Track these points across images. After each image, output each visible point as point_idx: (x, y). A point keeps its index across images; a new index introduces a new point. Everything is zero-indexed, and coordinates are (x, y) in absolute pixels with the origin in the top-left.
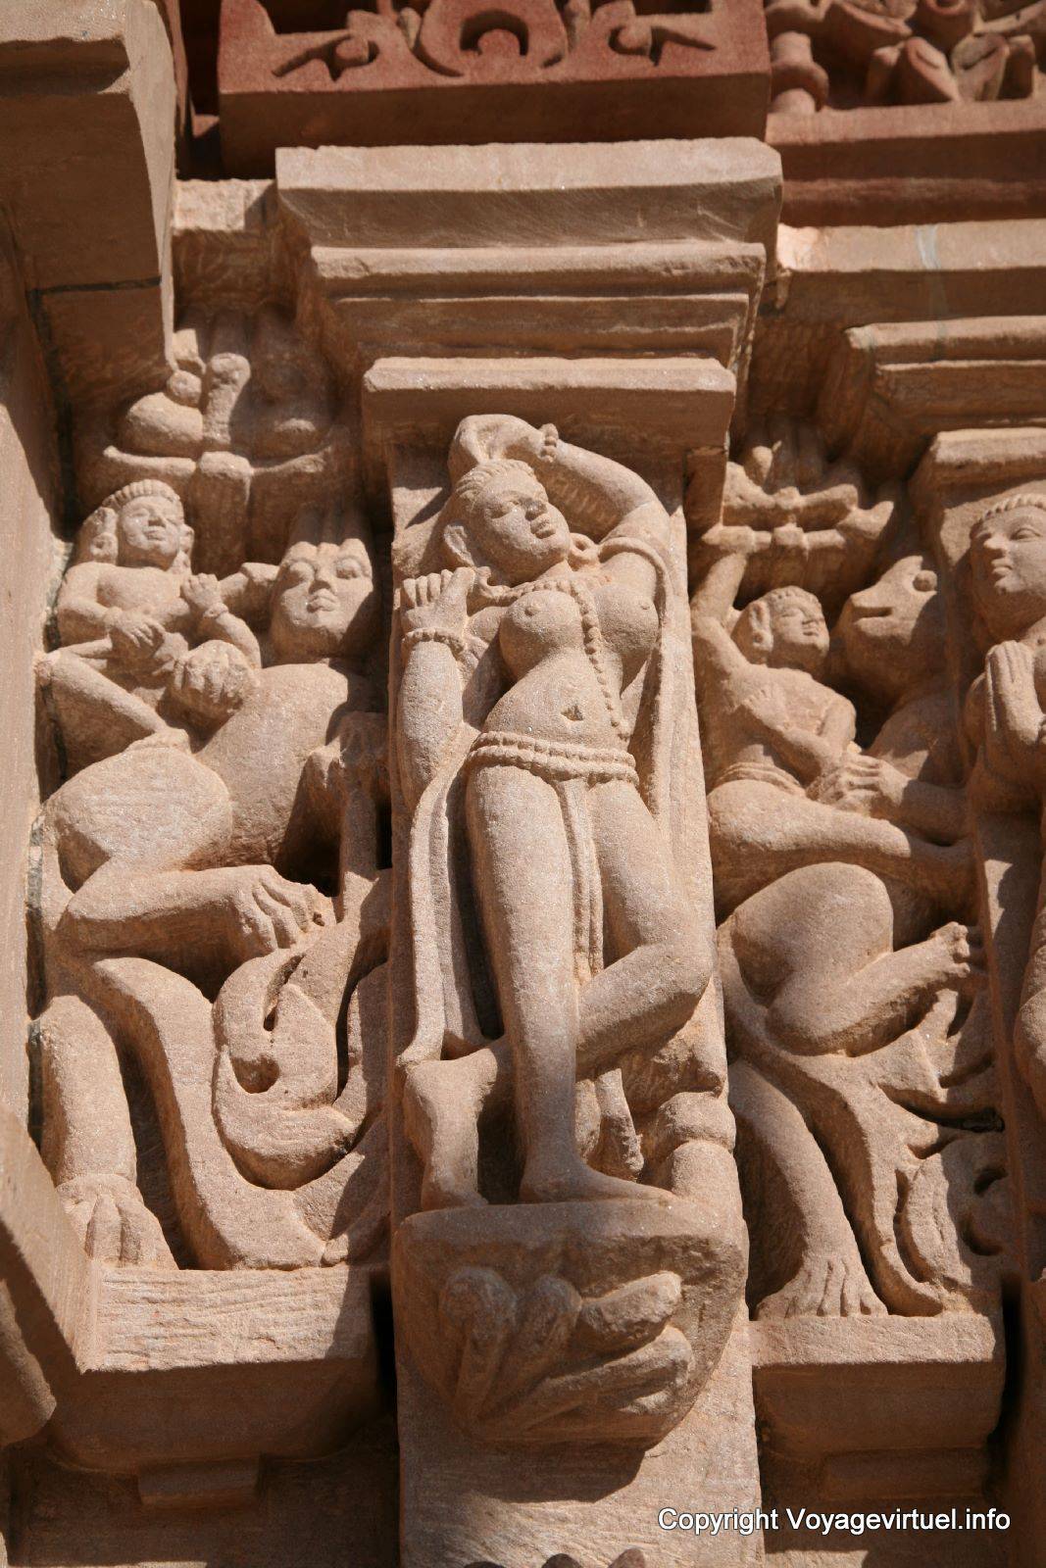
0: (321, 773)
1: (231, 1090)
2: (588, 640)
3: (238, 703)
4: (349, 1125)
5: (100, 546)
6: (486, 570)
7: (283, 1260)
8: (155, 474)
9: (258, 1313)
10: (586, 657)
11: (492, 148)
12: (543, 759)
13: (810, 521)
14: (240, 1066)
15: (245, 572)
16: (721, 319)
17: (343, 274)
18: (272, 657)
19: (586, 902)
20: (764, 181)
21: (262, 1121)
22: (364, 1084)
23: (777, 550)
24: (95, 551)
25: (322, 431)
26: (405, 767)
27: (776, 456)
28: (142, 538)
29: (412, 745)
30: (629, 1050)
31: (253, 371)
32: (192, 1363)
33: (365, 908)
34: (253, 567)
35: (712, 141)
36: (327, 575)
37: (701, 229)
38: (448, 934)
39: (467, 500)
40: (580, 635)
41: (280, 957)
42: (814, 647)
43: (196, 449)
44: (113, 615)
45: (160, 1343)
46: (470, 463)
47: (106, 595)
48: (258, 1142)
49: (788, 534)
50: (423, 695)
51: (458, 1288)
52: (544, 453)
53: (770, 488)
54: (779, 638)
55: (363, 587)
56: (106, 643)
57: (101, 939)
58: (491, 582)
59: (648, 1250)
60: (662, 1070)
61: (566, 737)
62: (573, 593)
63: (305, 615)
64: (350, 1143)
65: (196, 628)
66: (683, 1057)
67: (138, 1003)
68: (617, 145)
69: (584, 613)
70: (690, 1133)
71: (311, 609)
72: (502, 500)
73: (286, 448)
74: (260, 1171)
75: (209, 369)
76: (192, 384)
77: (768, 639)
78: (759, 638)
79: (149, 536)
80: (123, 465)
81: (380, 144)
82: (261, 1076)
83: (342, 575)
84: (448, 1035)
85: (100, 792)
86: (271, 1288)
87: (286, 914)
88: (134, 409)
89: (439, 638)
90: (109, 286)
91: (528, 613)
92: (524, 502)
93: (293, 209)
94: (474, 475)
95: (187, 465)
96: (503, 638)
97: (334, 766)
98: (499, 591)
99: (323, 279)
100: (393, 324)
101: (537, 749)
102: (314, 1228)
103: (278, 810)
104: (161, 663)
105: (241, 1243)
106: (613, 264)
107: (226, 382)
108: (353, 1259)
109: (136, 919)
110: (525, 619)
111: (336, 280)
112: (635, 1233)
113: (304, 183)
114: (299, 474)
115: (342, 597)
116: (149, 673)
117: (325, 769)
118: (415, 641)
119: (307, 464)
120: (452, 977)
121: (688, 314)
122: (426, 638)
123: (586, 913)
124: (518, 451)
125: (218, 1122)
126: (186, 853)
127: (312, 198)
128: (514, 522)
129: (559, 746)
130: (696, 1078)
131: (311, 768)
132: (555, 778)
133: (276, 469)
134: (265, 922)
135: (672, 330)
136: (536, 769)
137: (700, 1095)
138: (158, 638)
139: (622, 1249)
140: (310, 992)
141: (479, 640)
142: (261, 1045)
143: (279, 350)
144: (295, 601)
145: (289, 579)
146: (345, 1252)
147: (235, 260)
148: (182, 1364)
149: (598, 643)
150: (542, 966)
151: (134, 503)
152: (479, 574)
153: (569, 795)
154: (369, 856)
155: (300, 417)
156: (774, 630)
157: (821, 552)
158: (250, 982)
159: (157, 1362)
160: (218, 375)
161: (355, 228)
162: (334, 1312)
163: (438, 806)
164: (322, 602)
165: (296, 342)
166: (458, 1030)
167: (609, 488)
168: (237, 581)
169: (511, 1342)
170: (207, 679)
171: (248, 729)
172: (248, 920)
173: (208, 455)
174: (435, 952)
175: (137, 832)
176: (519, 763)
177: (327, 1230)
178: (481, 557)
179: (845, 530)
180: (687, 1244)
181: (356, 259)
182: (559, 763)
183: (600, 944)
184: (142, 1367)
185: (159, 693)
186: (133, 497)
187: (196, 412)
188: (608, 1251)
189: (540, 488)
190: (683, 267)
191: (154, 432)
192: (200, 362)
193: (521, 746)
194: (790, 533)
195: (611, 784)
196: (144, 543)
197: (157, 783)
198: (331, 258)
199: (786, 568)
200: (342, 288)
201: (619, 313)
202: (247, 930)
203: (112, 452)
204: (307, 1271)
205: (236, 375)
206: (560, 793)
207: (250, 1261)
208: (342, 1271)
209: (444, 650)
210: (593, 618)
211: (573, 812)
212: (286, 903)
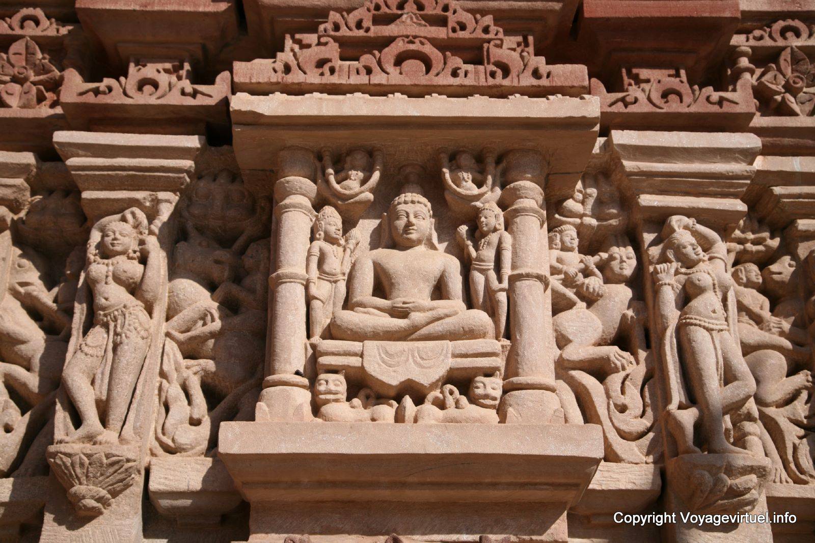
0: (628, 319)
1: (614, 412)
2: (714, 288)
3: (601, 296)
4: (649, 424)
5: (556, 245)
6: (680, 264)
7: (635, 462)
8: (569, 223)
9: (630, 476)
10: (714, 294)
11: (675, 133)
12: (707, 325)
13: (755, 242)
14: (616, 405)
15: (599, 255)
16: (742, 187)
17: (632, 170)
18: (607, 281)
19: (720, 367)
20: (756, 147)
21: (624, 421)
22: (652, 413)
23: (745, 251)
24: (554, 246)
25: (619, 212)
26: (660, 321)
27: (745, 222)
28: (569, 244)
29: (662, 316)
30: (732, 409)
31: (598, 193)
32: (614, 488)
33: (646, 360)
34: (601, 254)
35: (740, 134)
36: (624, 258)
37: (736, 160)
38: (678, 373)
39: (675, 243)
40: (712, 287)
41: (622, 374)
42: (759, 283)
43: (581, 216)
44: (565, 268)
45: (604, 482)
46: (673, 231)
47: (559, 260)
48: (623, 427)
49: (749, 247)
50: (666, 301)
51: (698, 476)
52: (693, 227)
53: (743, 232)
54: (748, 279)
55: (634, 262)
56: (562, 276)
57: (570, 365)
58: (681, 267)
59: (749, 469)
60: (740, 415)
61: (712, 318)
62: (709, 274)
63: (619, 270)
64: (649, 430)
65: (587, 273)
66: (746, 411)
67: (583, 385)
68: (712, 134)
69: (713, 280)
70: (750, 434)
71: (621, 269)
72: (686, 244)
73: (608, 217)
74: (623, 435)
75: (586, 193)
76: (580, 196)
77: (745, 279)
78: (742, 279)
79: (571, 243)
80: (560, 220)
81: (642, 130)
82: (623, 409)
83: (628, 258)
84: (680, 402)
85: (568, 322)
86: (633, 469)
87: (624, 361)
88: (565, 204)
89: (669, 285)
90: (569, 173)
91: (699, 281)
92: (692, 245)
93: (617, 149)
94: (675, 235)
95: (578, 221)
96: (687, 285)
97: (632, 317)
98: (683, 270)
99: (626, 171)
100: (645, 184)
101: (705, 322)
102: (641, 453)
103: (614, 328)
104: (576, 281)
105: (623, 456)
106: (713, 171)
107: (590, 196)
108: (654, 462)
109: (582, 360)
110: (697, 282)
111: (630, 172)
112: (746, 464)
113: (621, 142)
114: (611, 225)
115: (630, 265)
116: (572, 284)
117: (629, 318)
118: (662, 285)
119: (614, 222)
120: (681, 386)
121: (732, 186)
122: (665, 284)
123: (719, 370)
124: (686, 227)
125: (611, 421)
126: (593, 341)
127: (623, 147)
128: (689, 250)
129: (711, 321)
130: (749, 417)
131: (624, 316)
132: (709, 330)
133: (605, 223)
134: (619, 364)
135: (727, 190)
136: (704, 327)
137: (751, 423)
138: (576, 275)
139: (742, 468)
140: (633, 385)
141: (679, 285)
142: (622, 400)
143: (607, 188)
144: (615, 264)
145: (612, 258)
146: (652, 460)
147: (594, 160)
148: (611, 488)
149: (717, 289)
150: (713, 386)
151: (566, 232)
152: (678, 265)
153: (714, 335)
154: (644, 345)
155: (613, 209)
156: (746, 277)
157: (758, 252)
158: (615, 380)
159: (604, 487)
160: (588, 194)
161: (634, 155)
162: (651, 477)
163: (672, 334)
164: (625, 267)
165: (611, 185)
166: (683, 400)
167: (710, 238)
168: (597, 258)
169: (711, 492)
170: (594, 289)
171: (606, 305)
172: (613, 363)
173: (584, 218)
174: (675, 378)
175: (579, 335)
176: (700, 326)
177: (645, 454)
178: (678, 260)
179: (765, 246)
180: (759, 467)
181: (637, 166)
182: (711, 326)
183: (723, 379)
184: (600, 489)
185: (575, 290)
186: (565, 230)
187: (580, 205)
188: (738, 468)
189: (694, 239)
190: (733, 172)
191: (571, 211)
192: (582, 189)
193: (700, 320)
194: (749, 246)
195: (723, 332)
196: (569, 245)
197: (584, 320)
198: (629, 165)
199: (747, 257)
200: (632, 174)
201: (712, 184)
202: (613, 365)
203: (557, 216)
204: (642, 465)
205: (594, 195)
206: (711, 334)
207: (626, 461)
208: (652, 466)
209: (670, 288)
210: (716, 282)
211: (715, 340)
212: (624, 358)
